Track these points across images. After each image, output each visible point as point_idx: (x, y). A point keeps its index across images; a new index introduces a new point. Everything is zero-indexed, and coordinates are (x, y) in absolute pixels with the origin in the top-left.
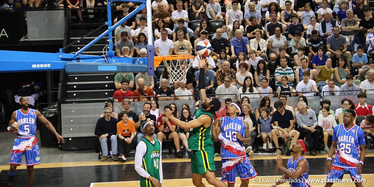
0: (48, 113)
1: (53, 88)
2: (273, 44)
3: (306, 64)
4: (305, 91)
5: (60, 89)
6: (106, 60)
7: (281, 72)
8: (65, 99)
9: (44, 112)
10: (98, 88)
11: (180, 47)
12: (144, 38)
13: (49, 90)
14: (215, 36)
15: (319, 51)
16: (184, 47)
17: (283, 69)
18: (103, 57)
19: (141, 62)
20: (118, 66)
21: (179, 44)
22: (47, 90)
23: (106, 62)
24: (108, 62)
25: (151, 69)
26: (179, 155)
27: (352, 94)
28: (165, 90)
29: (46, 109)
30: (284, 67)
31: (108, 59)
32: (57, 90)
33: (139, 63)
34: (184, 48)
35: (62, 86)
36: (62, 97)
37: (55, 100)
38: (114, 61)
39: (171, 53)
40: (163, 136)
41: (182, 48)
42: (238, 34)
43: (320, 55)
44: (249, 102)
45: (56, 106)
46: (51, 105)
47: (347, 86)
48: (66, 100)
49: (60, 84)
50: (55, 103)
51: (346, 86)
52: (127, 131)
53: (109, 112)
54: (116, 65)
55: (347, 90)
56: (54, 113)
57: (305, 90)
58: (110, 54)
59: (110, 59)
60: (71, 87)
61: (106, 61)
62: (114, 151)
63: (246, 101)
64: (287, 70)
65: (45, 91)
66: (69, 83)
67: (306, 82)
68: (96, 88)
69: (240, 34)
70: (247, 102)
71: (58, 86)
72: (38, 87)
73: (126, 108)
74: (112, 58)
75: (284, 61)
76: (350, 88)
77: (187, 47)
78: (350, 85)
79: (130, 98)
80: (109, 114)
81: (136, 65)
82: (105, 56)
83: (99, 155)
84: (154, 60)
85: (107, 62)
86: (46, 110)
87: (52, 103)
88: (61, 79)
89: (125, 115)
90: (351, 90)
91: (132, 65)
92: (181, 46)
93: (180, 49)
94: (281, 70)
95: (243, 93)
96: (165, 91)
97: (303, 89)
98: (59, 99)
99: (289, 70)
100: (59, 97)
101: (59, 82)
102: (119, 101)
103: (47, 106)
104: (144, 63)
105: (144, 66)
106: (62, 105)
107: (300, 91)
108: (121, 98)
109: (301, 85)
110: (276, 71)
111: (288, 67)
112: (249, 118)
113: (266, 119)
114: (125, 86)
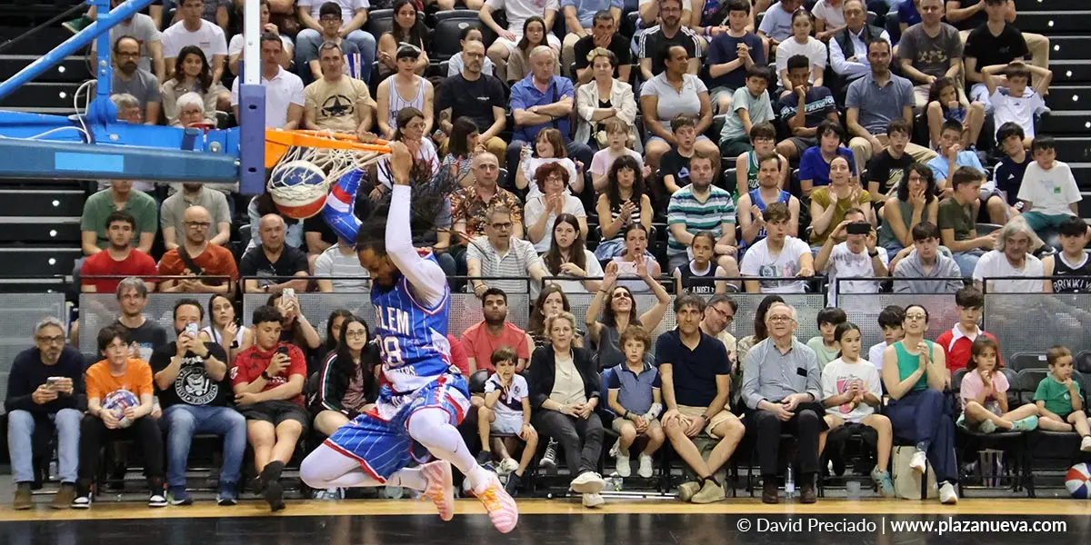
2: (659, 105)
3: (778, 177)
4: (772, 277)
6: (85, 131)
7: (687, 204)
11: (331, 104)
12: (200, 66)
15: (826, 136)
16: (343, 102)
17: (697, 196)
18: (76, 123)
19: (215, 145)
20: (128, 158)
21: (327, 93)
23: (86, 141)
24: (93, 142)
25: (253, 170)
27: (936, 289)
28: (273, 258)
30: (701, 188)
31: (94, 130)
33: (206, 148)
34: (346, 107)
38: (114, 137)
39: (294, 123)
42: (540, 64)
43: (828, 150)
44: (566, 308)
47: (919, 262)
51: (913, 262)
53: (57, 339)
54: (121, 154)
55: (918, 276)
57: (772, 271)
58: (102, 112)
59: (99, 131)
61: (85, 136)
63: (558, 301)
64: (713, 196)
67: (777, 244)
69: (549, 63)
70: (561, 305)
73: (131, 311)
74: (109, 126)
75: (706, 168)
76: (928, 271)
77: (353, 103)
78: (930, 260)
79: (146, 280)
80: (55, 345)
81: (197, 153)
82: (83, 118)
84: (263, 140)
85: (89, 142)
89: (117, 341)
90: (932, 276)
91: (183, 156)
92: (334, 99)
93: (330, 109)
94: (691, 197)
95: (551, 275)
96: (273, 262)
97: (763, 267)
99: (720, 196)
102: (99, 291)
104: (226, 150)
105: (226, 159)
107: (755, 274)
108: (107, 277)
109: (758, 254)
110: (673, 204)
111: (715, 189)
112: (570, 361)
113: (638, 370)
114: (120, 232)
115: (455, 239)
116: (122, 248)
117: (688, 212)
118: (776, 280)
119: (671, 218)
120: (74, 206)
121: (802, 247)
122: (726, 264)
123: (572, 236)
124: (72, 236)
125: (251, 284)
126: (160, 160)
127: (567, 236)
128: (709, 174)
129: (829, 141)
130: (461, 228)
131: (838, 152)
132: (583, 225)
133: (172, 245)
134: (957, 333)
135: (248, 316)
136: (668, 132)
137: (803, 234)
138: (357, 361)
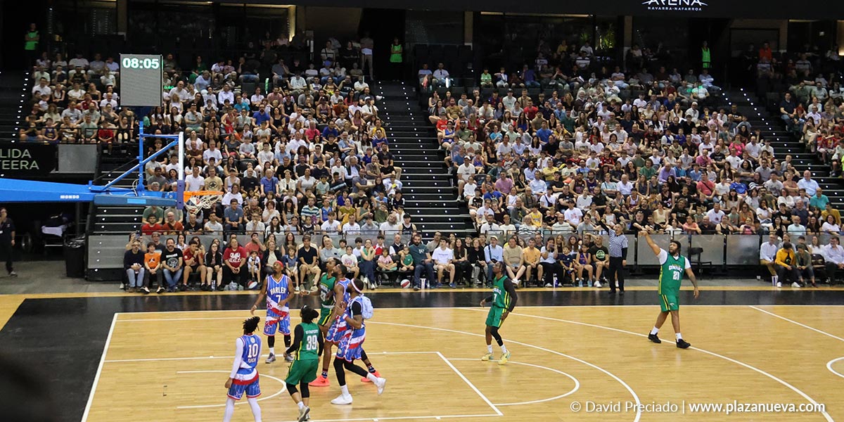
1: (81, 220)
2: (301, 184)
5: (88, 221)
6: (136, 193)
7: (307, 211)
8: (93, 231)
10: (127, 221)
12: (175, 174)
13: (78, 222)
14: (245, 174)
17: (310, 208)
18: (133, 191)
19: (171, 196)
20: (147, 200)
21: (210, 181)
23: (136, 196)
24: (138, 196)
25: (180, 203)
26: (204, 288)
29: (73, 240)
30: (310, 206)
32: (86, 222)
33: (168, 197)
34: (215, 185)
35: (91, 219)
36: (90, 229)
37: (83, 231)
38: (144, 194)
39: (201, 189)
41: (213, 185)
42: (268, 174)
43: (345, 197)
45: (83, 237)
46: (79, 237)
47: (367, 226)
49: (89, 216)
50: (83, 234)
53: (137, 245)
54: (145, 198)
55: (368, 230)
56: (81, 244)
57: (330, 229)
58: (141, 188)
59: (139, 193)
60: (100, 220)
62: (140, 282)
64: (314, 209)
65: (74, 223)
66: (98, 216)
67: (331, 222)
68: (125, 221)
69: (270, 174)
70: (274, 238)
71: (86, 218)
72: (67, 219)
73: (156, 240)
74: (142, 191)
76: (370, 228)
77: (217, 184)
78: (370, 225)
79: (159, 232)
80: (136, 247)
81: (166, 199)
82: (135, 190)
84: (184, 195)
87: (79, 235)
88: (90, 212)
91: (162, 199)
92: (212, 183)
93: (211, 185)
94: (308, 209)
96: (193, 227)
97: (327, 228)
98: (87, 230)
100: (87, 228)
101: (88, 214)
103: (74, 237)
104: (174, 197)
105: (173, 200)
106: (90, 237)
107: (325, 229)
108: (149, 231)
109: (325, 225)
110: (303, 210)
111: (315, 207)
112: (274, 254)
113: (292, 258)
114: (153, 219)
115: (243, 221)
116: (153, 224)
117: (306, 212)
118: (330, 231)
119: (302, 214)
120: (141, 212)
121: (338, 223)
122: (317, 227)
123: (277, 222)
124: (140, 220)
125: (188, 233)
126: (156, 200)
127: (276, 222)
128: (313, 202)
129: (345, 194)
130: (246, 218)
131: (348, 197)
132: (280, 220)
133: (167, 222)
134: (378, 246)
135: (187, 242)
136: (304, 192)
137: (337, 219)
138: (214, 255)
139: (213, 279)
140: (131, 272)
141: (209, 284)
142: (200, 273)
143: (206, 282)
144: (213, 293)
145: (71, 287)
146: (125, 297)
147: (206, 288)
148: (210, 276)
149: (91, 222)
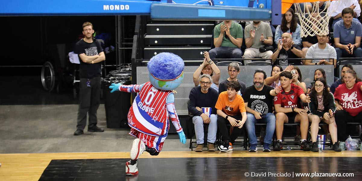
0: (118, 79)
1: (124, 43)
5: (135, 45)
6: (210, 1)
8: (142, 59)
9: (112, 77)
10: (190, 45)
13: (119, 46)
19: (262, 5)
20: (227, 11)
22: (114, 46)
23: (210, 5)
25: (277, 15)
26: (305, 147)
29: (113, 72)
32: (131, 46)
33: (258, 6)
35: (138, 40)
36: (137, 57)
37: (127, 59)
40: (285, 119)
45: (128, 69)
46: (122, 68)
48: (143, 61)
49: (135, 38)
50: (127, 65)
52: (230, 109)
53: (207, 83)
54: (224, 9)
56: (125, 79)
59: (215, 0)
60: (150, 43)
62: (212, 137)
65: (113, 47)
66: (148, 36)
68: (187, 45)
71: (132, 41)
72: (103, 42)
73: (232, 77)
80: (206, 85)
83: (191, 143)
84: (281, 2)
85: (212, 5)
86: (114, 75)
87: (122, 65)
88: (137, 30)
91: (249, 10)
98: (134, 59)
100: (134, 56)
101: (134, 34)
103: (115, 69)
104: (266, 7)
105: (266, 10)
106: (138, 68)
126: (240, 12)
139: (320, 132)
140: (198, 121)
141: (314, 140)
142: (299, 123)
143: (309, 136)
144: (321, 154)
145: (113, 142)
146: (192, 159)
147: (310, 146)
148: (315, 128)
149: (138, 46)
